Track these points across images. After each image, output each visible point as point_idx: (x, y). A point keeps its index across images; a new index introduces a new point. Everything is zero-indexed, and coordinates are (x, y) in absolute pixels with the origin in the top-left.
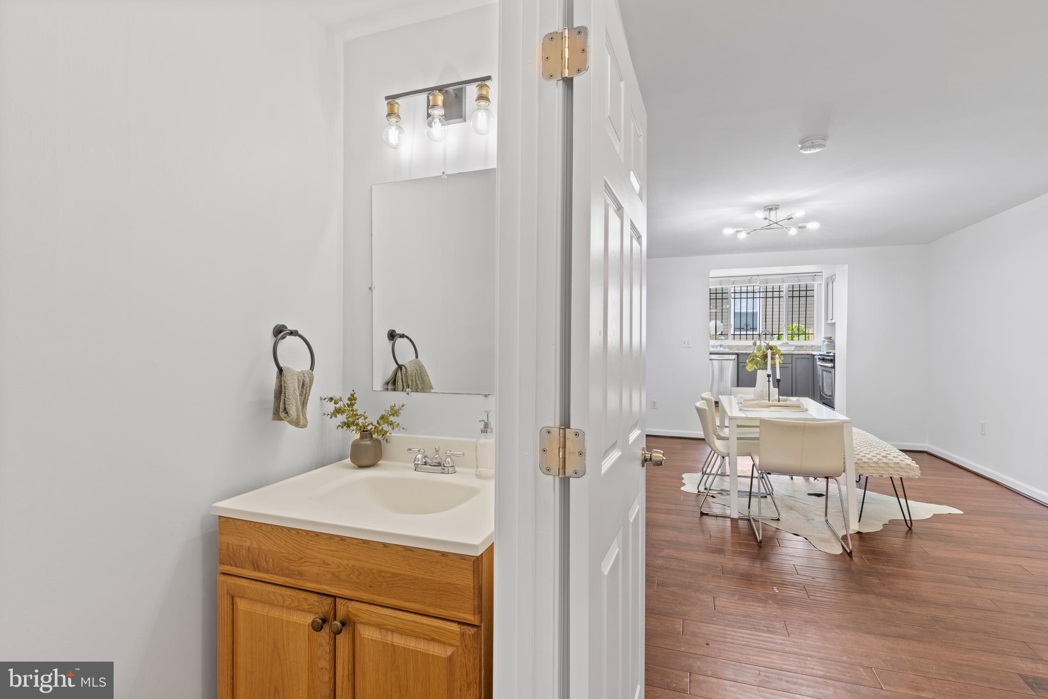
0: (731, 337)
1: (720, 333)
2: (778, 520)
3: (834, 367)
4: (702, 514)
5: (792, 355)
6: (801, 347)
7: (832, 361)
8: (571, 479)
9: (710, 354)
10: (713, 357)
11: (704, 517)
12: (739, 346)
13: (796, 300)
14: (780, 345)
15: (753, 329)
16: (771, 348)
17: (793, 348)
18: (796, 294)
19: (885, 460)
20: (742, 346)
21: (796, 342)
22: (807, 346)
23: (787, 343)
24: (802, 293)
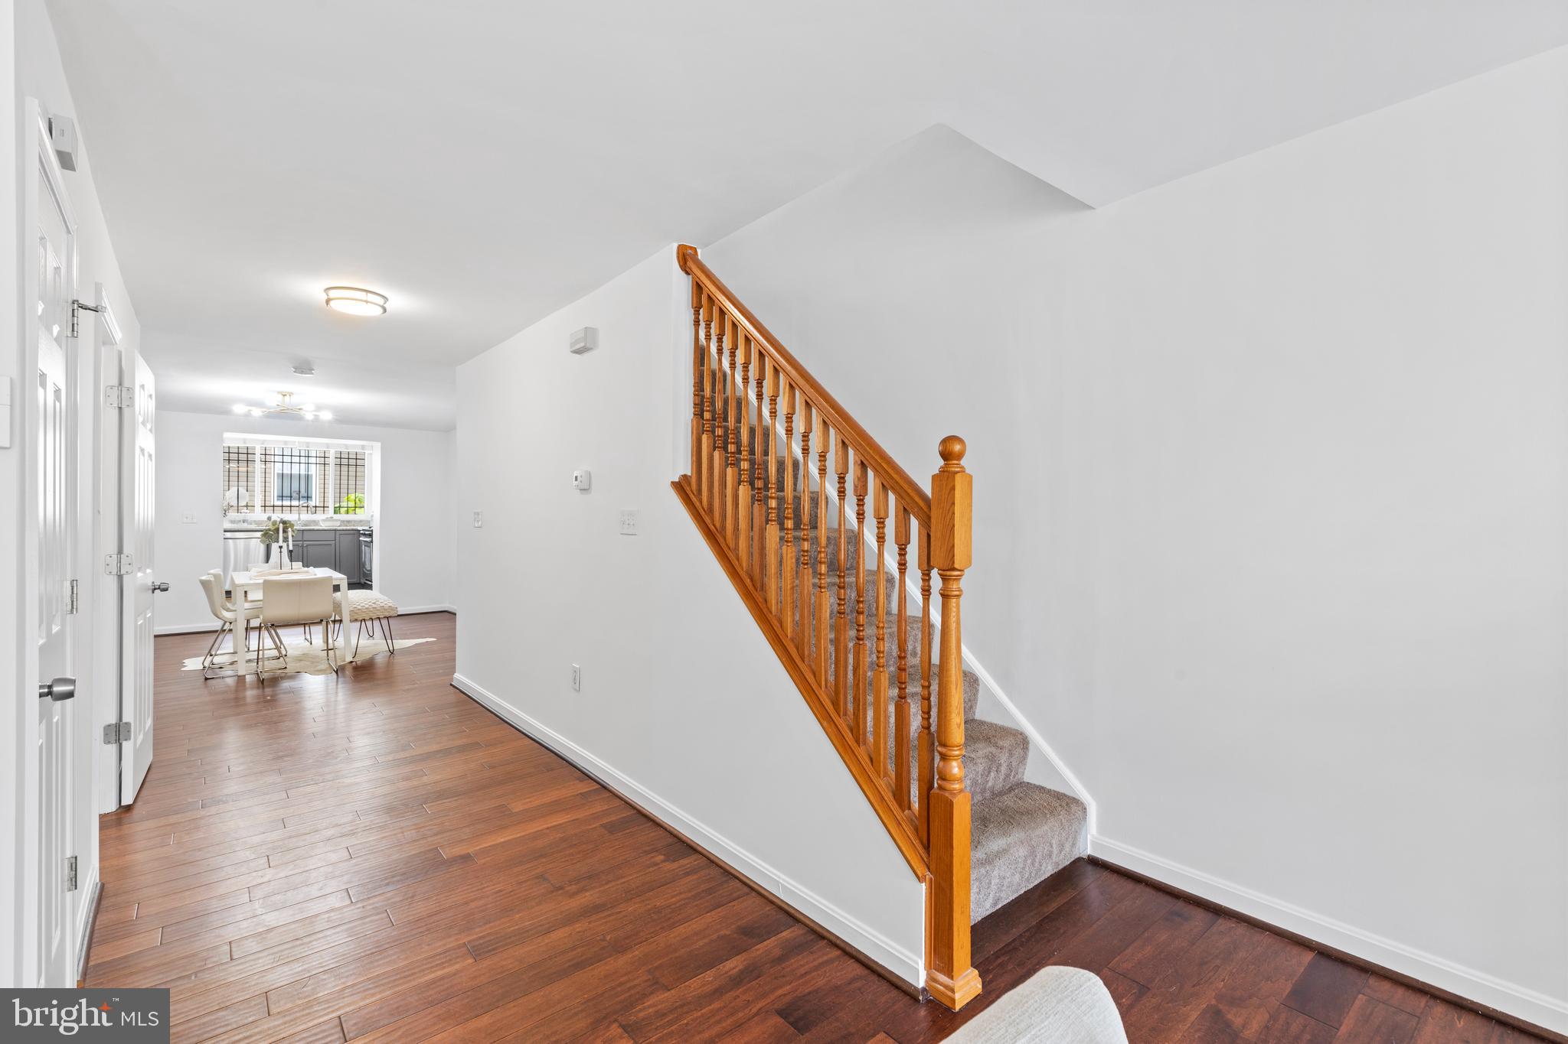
0: (258, 509)
1: (244, 504)
2: (286, 668)
3: (372, 542)
4: (206, 679)
5: (335, 530)
6: (349, 522)
7: (371, 535)
8: (124, 576)
9: (225, 531)
10: (228, 535)
11: (208, 681)
13: (345, 469)
14: (324, 520)
15: (308, 498)
16: (284, 522)
17: (338, 523)
18: (345, 462)
19: (374, 606)
21: (343, 516)
22: (355, 521)
23: (332, 518)
24: (352, 462)
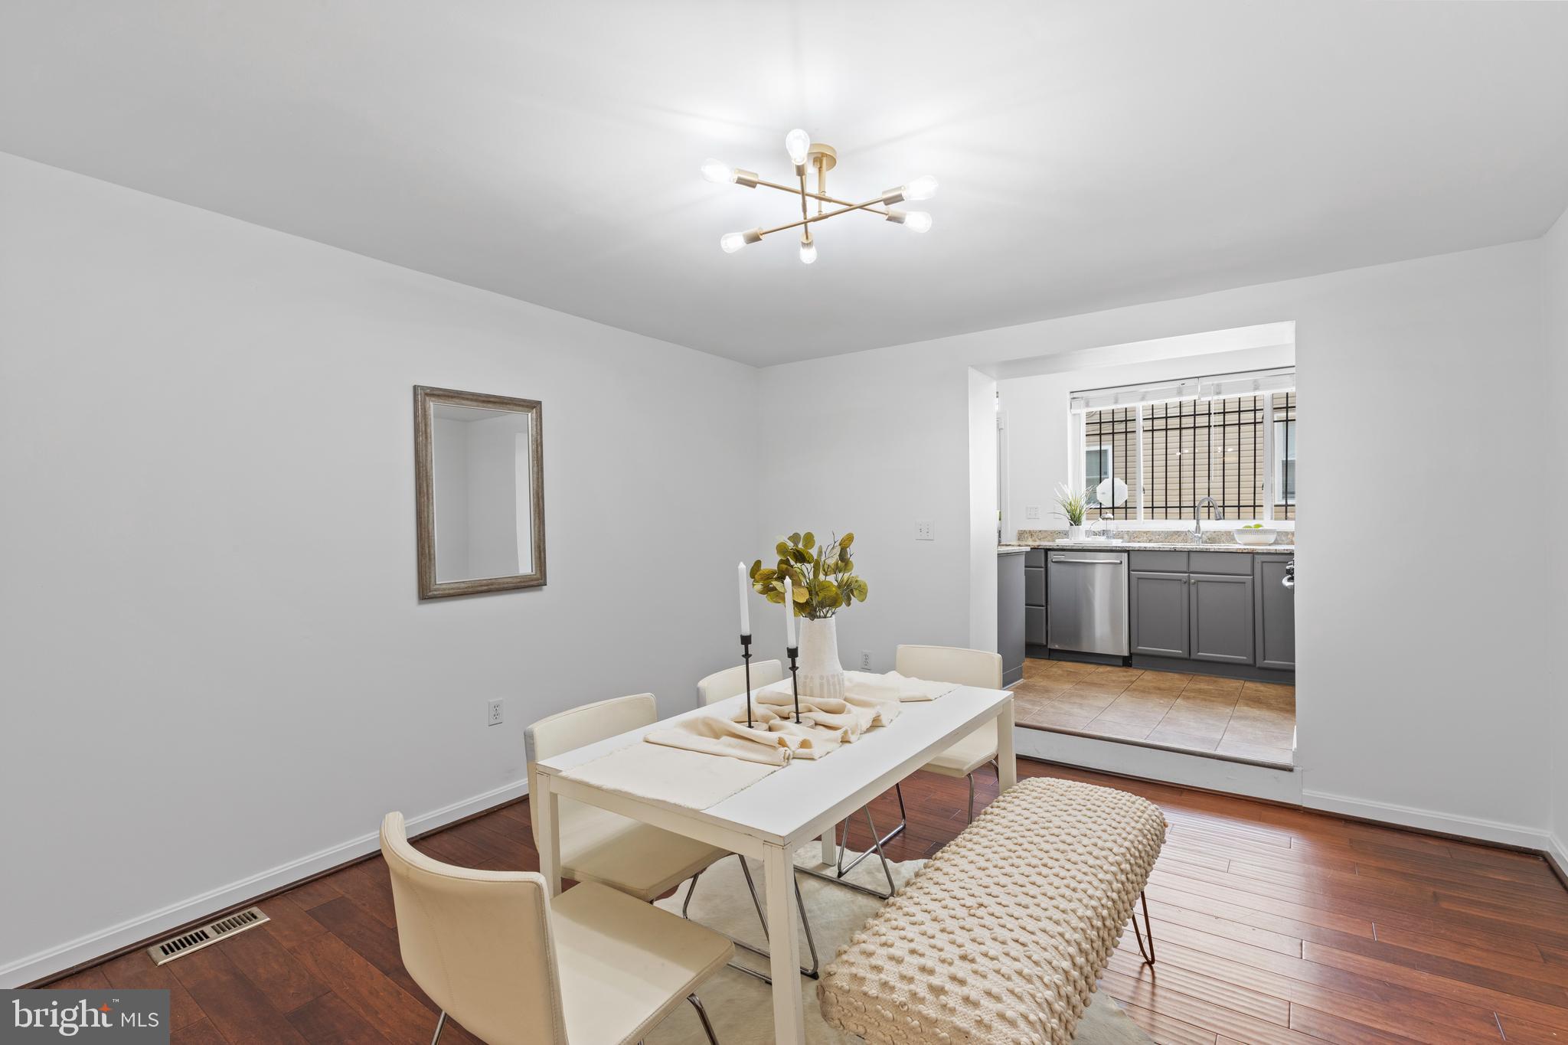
0: (1141, 512)
1: (1122, 503)
12: (1153, 533)
20: (1159, 533)
23: (1260, 526)
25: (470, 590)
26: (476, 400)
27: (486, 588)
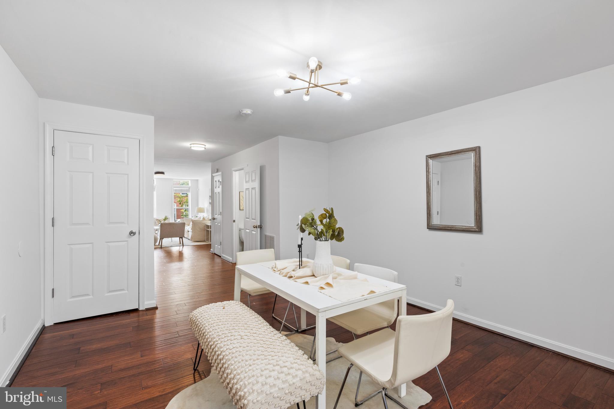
25: (443, 228)
26: (447, 155)
27: (449, 228)
